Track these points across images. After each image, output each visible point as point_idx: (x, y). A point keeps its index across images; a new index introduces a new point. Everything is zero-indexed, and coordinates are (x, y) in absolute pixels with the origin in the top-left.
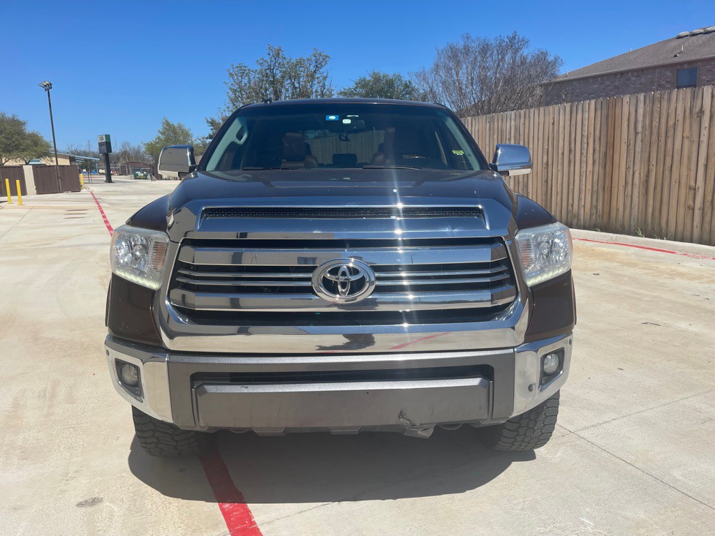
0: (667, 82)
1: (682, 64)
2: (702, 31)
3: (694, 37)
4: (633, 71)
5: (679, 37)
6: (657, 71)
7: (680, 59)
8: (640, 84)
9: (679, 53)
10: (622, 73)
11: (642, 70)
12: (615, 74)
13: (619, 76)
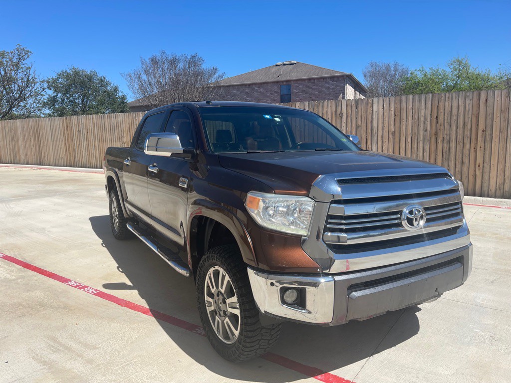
0: (275, 92)
1: (283, 82)
2: (289, 63)
3: (285, 66)
4: (256, 84)
5: (277, 66)
6: (269, 85)
7: (281, 79)
8: (260, 92)
9: (280, 75)
10: (250, 85)
11: (261, 84)
12: (246, 85)
13: (248, 86)
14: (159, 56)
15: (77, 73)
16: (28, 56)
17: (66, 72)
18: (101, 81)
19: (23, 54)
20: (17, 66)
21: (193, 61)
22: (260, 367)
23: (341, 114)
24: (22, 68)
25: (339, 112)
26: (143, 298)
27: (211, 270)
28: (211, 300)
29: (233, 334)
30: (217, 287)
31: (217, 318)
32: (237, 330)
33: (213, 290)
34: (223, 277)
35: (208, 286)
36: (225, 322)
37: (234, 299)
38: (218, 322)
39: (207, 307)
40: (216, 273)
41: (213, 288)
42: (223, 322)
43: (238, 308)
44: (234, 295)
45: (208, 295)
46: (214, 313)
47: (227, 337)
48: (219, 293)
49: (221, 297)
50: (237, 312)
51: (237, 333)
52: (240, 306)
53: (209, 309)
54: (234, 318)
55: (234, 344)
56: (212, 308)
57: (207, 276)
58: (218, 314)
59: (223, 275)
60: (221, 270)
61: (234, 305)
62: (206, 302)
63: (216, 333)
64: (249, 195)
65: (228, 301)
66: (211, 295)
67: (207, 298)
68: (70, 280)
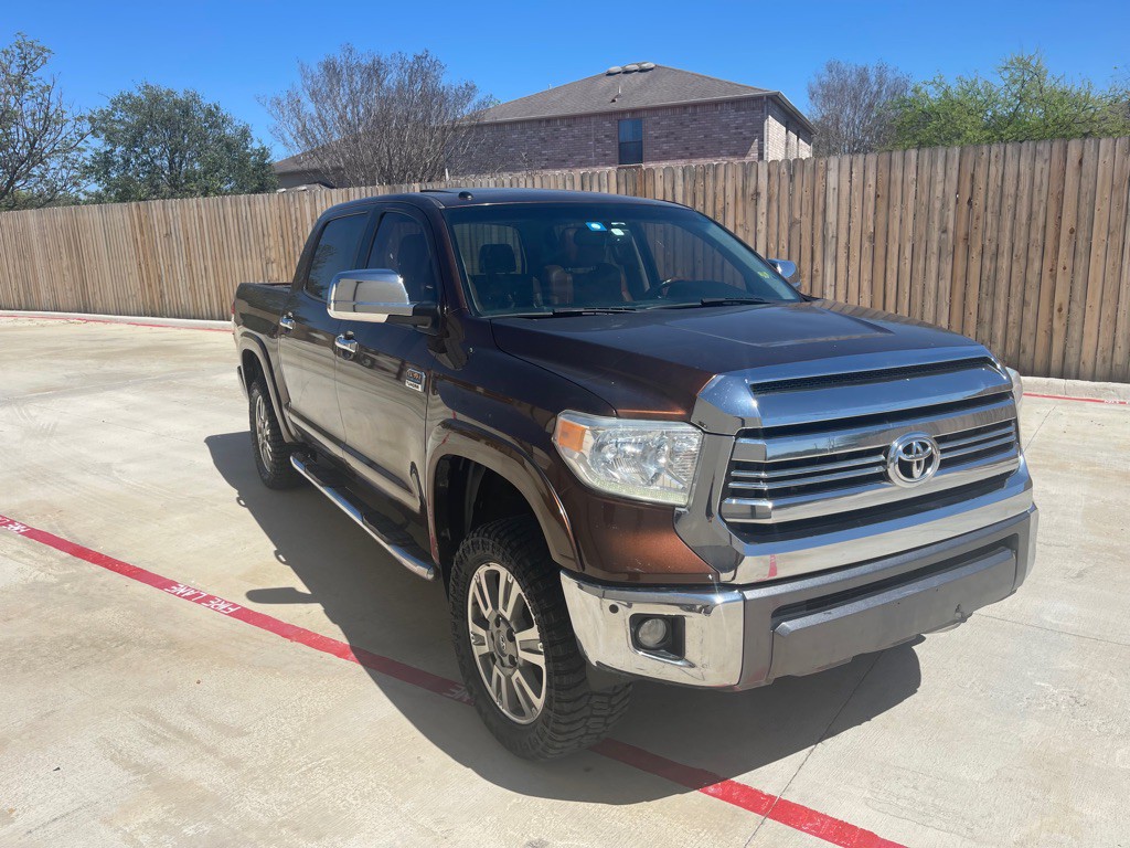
0: (606, 136)
1: (623, 112)
2: (636, 67)
3: (629, 75)
4: (562, 118)
5: (609, 74)
6: (593, 120)
7: (616, 106)
8: (573, 137)
9: (617, 96)
10: (548, 120)
11: (574, 118)
12: (540, 121)
13: (544, 124)
14: (340, 58)
15: (155, 99)
16: (45, 61)
17: (130, 96)
18: (210, 113)
19: (33, 56)
20: (20, 84)
21: (421, 69)
22: (588, 770)
23: (757, 194)
24: (32, 88)
25: (751, 190)
26: (335, 623)
27: (482, 570)
28: (482, 632)
29: (531, 705)
30: (495, 606)
31: (496, 670)
32: (539, 697)
33: (487, 613)
34: (508, 586)
35: (475, 603)
36: (513, 679)
37: (533, 634)
38: (499, 678)
39: (474, 647)
40: (493, 578)
41: (486, 607)
42: (509, 679)
43: (540, 653)
44: (532, 626)
45: (474, 621)
46: (489, 659)
47: (518, 711)
48: (499, 620)
49: (503, 628)
50: (540, 660)
51: (539, 702)
52: (545, 647)
53: (478, 651)
54: (532, 672)
55: (533, 725)
56: (486, 649)
57: (473, 582)
58: (498, 661)
59: (507, 581)
60: (504, 573)
61: (531, 646)
62: (472, 635)
63: (495, 699)
64: (562, 418)
65: (519, 637)
66: (481, 621)
67: (472, 627)
68: (176, 584)
